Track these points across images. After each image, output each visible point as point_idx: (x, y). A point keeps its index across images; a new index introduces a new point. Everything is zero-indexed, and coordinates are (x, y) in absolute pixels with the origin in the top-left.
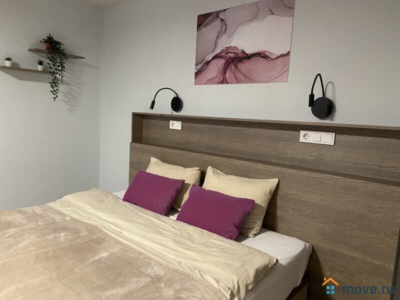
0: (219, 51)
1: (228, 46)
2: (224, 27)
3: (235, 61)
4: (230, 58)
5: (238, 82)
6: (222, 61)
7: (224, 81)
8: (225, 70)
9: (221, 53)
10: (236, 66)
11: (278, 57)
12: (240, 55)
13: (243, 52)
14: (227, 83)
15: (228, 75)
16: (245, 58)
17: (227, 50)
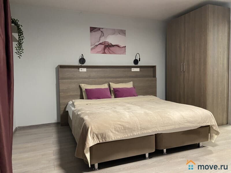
0: (101, 42)
1: (105, 41)
2: (103, 34)
3: (108, 46)
4: (106, 45)
5: (110, 54)
6: (103, 46)
7: (104, 53)
8: (104, 49)
9: (102, 43)
10: (109, 48)
11: (123, 47)
12: (110, 45)
13: (111, 44)
14: (106, 54)
15: (106, 51)
16: (112, 46)
17: (105, 42)
